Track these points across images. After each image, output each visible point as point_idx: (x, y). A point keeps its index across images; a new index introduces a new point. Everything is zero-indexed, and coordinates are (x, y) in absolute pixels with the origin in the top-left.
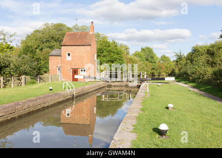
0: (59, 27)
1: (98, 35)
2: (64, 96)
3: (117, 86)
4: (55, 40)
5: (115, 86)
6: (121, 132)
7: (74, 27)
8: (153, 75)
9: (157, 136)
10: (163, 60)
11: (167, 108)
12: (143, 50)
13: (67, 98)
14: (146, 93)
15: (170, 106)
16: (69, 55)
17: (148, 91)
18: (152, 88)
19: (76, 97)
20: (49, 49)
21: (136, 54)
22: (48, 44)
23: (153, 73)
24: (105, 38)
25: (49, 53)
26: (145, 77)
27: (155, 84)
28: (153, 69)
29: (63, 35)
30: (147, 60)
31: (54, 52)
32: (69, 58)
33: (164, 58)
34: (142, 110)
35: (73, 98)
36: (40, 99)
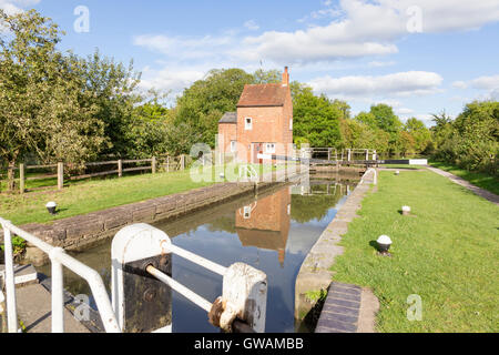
0: (235, 74)
1: (295, 87)
2: (241, 186)
3: (325, 172)
4: (228, 97)
5: (321, 172)
6: (321, 244)
7: (257, 73)
8: (391, 153)
9: (375, 252)
10: (410, 127)
11: (401, 212)
12: (375, 109)
13: (246, 189)
14: (371, 185)
15: (406, 209)
16: (249, 121)
17: (375, 183)
18: (383, 178)
19: (260, 189)
20: (217, 112)
21: (362, 118)
22: (216, 103)
23: (391, 150)
24: (307, 90)
25: (218, 118)
26: (374, 159)
27: (390, 170)
28: (391, 142)
29: (240, 88)
30: (382, 127)
31: (225, 117)
32: (248, 127)
33: (413, 123)
34: (360, 213)
35: (254, 191)
36: (207, 190)
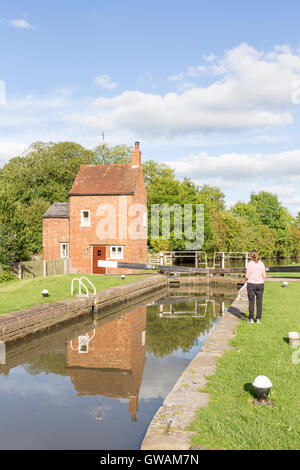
0: (68, 150)
1: (151, 168)
2: (72, 309)
3: (192, 285)
4: (58, 180)
5: (187, 285)
7: (99, 149)
8: (279, 256)
12: (254, 198)
13: (79, 313)
16: (86, 214)
19: (100, 311)
20: (42, 202)
21: (239, 210)
22: (41, 189)
23: (279, 253)
24: (167, 173)
25: (43, 210)
27: (276, 280)
28: (280, 242)
29: (75, 169)
30: (265, 222)
31: (53, 209)
32: (85, 223)
35: (91, 314)
36: (22, 316)
